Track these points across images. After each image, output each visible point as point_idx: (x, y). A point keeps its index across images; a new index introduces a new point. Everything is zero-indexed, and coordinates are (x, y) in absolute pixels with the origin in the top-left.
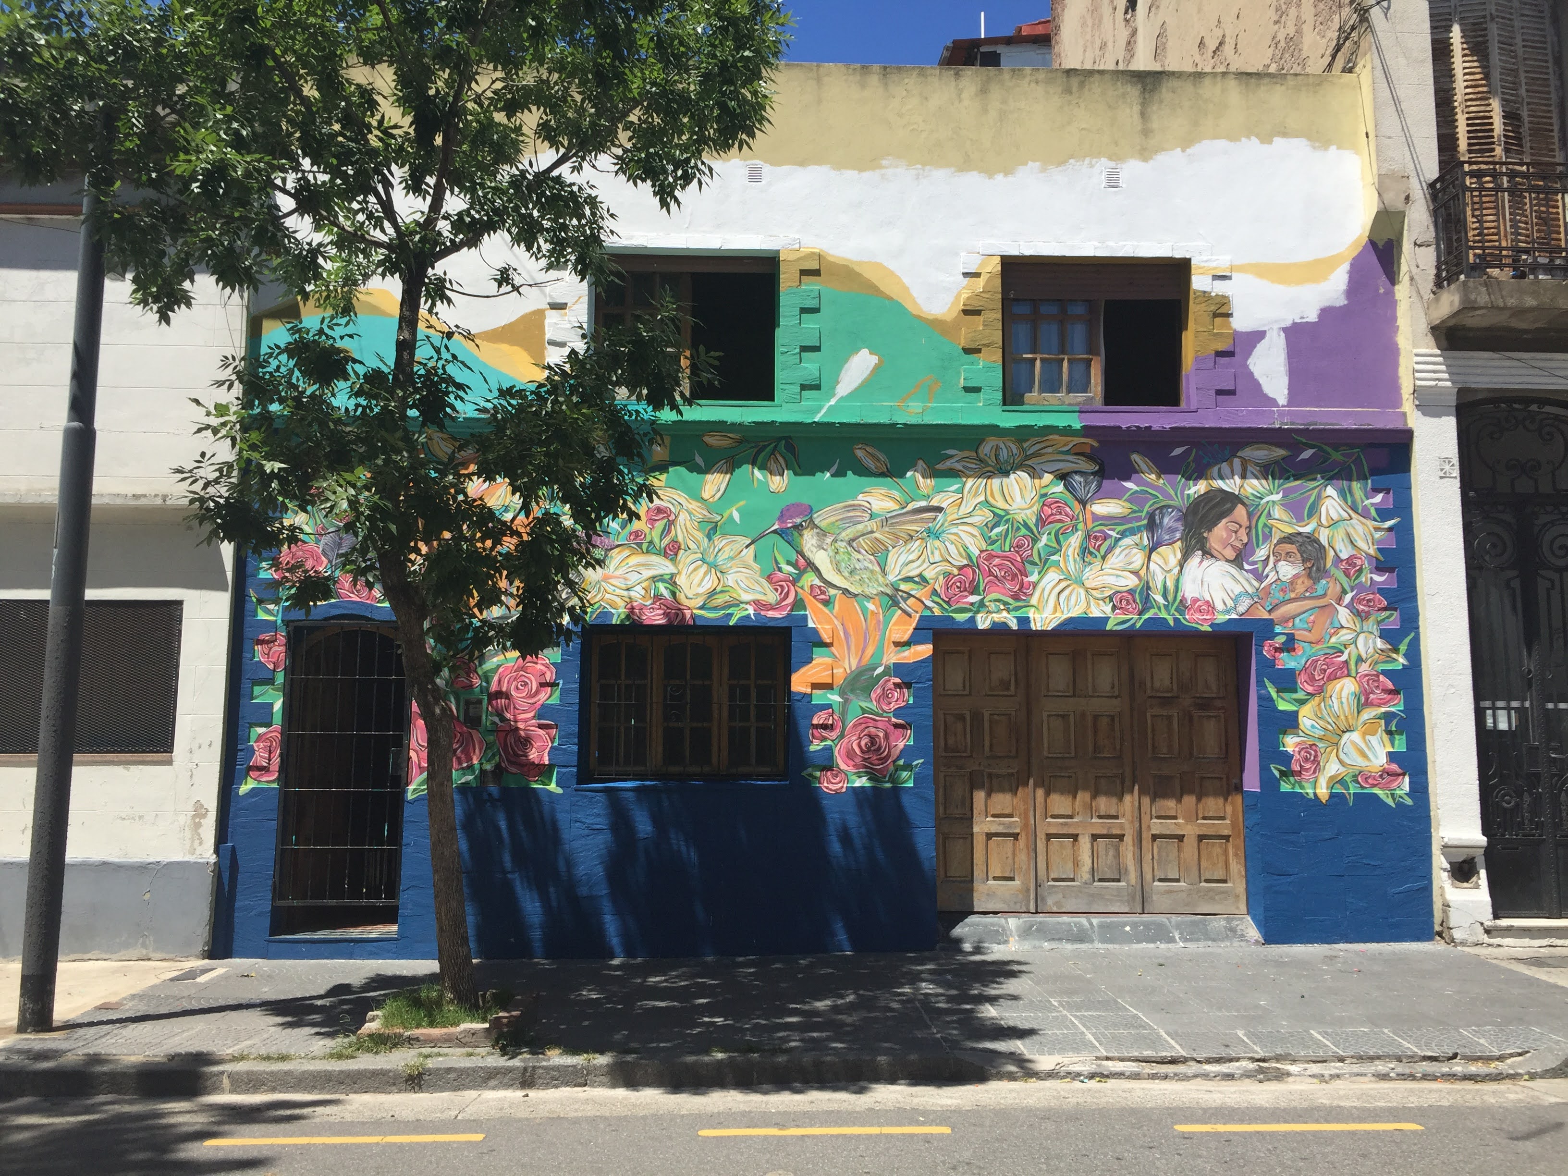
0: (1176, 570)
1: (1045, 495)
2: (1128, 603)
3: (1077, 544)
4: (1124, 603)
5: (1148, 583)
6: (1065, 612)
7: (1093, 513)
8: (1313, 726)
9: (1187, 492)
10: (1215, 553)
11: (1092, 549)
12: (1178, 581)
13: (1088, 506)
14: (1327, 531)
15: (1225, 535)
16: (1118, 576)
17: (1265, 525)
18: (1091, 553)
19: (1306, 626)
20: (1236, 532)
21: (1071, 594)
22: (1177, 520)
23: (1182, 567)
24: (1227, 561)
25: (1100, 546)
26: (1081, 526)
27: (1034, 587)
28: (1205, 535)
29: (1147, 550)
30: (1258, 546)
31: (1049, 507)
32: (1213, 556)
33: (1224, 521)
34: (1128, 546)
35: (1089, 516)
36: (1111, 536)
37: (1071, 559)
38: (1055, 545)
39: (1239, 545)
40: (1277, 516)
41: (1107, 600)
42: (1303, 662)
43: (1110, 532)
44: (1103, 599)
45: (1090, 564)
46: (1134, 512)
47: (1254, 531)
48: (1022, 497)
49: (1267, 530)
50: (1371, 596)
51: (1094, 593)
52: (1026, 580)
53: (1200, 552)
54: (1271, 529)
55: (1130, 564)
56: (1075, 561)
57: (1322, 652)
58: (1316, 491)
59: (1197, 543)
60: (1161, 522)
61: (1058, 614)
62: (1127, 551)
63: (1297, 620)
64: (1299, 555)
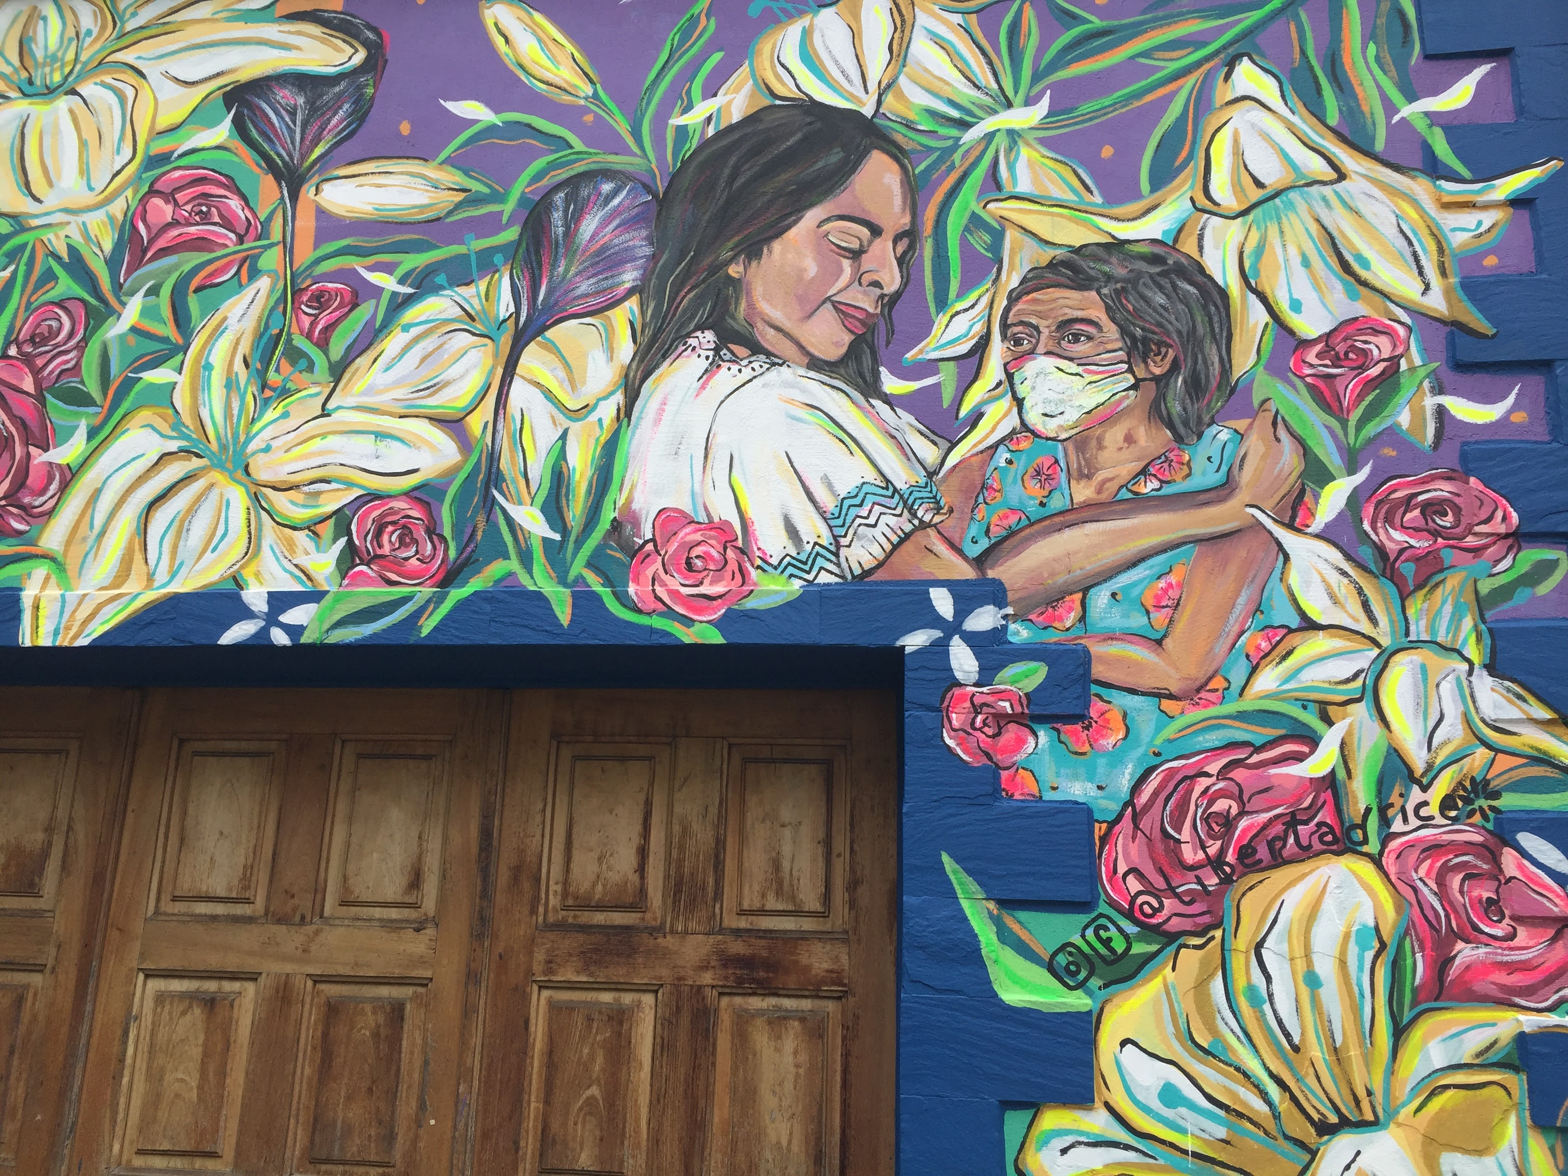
0: (608, 411)
1: (163, 158)
2: (407, 538)
3: (250, 324)
4: (390, 538)
5: (493, 457)
6: (162, 575)
7: (321, 212)
8: (1169, 1095)
9: (677, 120)
10: (768, 338)
11: (300, 341)
12: (610, 449)
13: (308, 192)
14: (1234, 230)
15: (811, 268)
16: (380, 435)
17: (975, 222)
18: (295, 355)
19: (1138, 621)
20: (856, 255)
21: (192, 510)
22: (628, 225)
23: (632, 395)
24: (815, 364)
25: (330, 328)
26: (271, 259)
27: (65, 486)
28: (734, 270)
29: (506, 340)
30: (942, 303)
31: (169, 197)
32: (756, 349)
33: (812, 217)
34: (434, 326)
35: (306, 223)
36: (377, 291)
37: (217, 379)
38: (168, 330)
39: (867, 302)
40: (1024, 186)
41: (327, 529)
42: (1125, 782)
43: (377, 278)
44: (312, 527)
45: (285, 393)
46: (474, 200)
47: (928, 250)
48: (85, 171)
49: (980, 242)
50: (1443, 490)
51: (281, 501)
52: (40, 457)
53: (708, 337)
54: (998, 236)
55: (434, 388)
56: (230, 384)
57: (1214, 739)
58: (1190, 82)
59: (698, 301)
60: (570, 233)
61: (130, 587)
62: (427, 345)
63: (1100, 598)
64: (1111, 331)
